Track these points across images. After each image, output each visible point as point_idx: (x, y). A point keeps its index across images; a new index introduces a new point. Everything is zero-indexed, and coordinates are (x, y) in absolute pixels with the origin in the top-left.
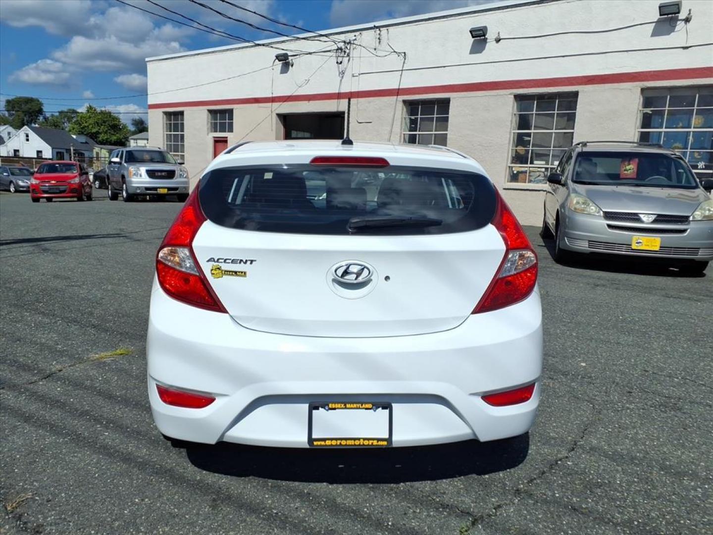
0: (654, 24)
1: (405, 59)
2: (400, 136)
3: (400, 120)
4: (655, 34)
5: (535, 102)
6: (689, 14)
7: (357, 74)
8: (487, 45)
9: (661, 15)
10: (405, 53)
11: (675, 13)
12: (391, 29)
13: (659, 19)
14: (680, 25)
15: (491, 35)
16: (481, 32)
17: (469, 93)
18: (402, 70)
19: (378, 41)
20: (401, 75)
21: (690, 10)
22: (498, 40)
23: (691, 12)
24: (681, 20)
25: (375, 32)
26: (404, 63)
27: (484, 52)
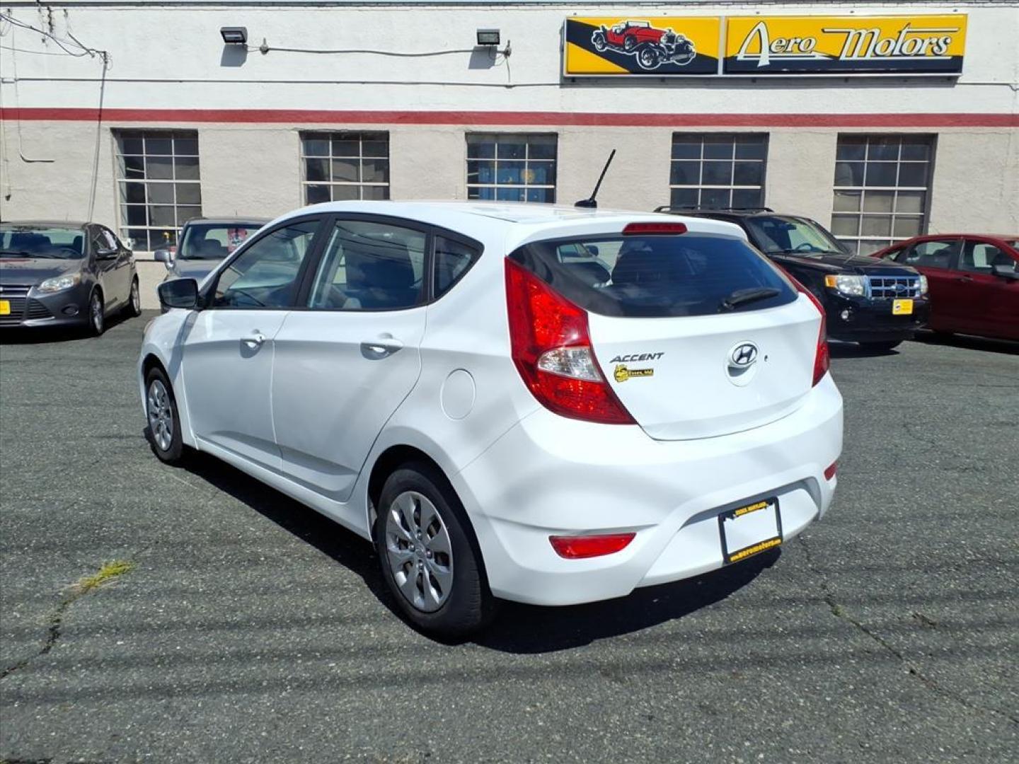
0: (470, 53)
1: (106, 63)
2: (114, 186)
3: (111, 160)
4: (473, 65)
5: (331, 143)
6: (508, 46)
7: (12, 80)
8: (249, 55)
9: (479, 43)
10: (105, 52)
11: (493, 43)
12: (70, 10)
13: (475, 47)
14: (500, 58)
15: (253, 42)
16: (239, 36)
17: (228, 124)
18: (103, 80)
19: (49, 26)
20: (102, 88)
21: (509, 42)
22: (265, 51)
23: (511, 44)
24: (500, 52)
25: (39, 11)
26: (105, 68)
27: (244, 65)
